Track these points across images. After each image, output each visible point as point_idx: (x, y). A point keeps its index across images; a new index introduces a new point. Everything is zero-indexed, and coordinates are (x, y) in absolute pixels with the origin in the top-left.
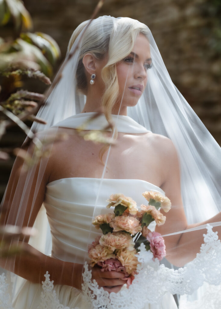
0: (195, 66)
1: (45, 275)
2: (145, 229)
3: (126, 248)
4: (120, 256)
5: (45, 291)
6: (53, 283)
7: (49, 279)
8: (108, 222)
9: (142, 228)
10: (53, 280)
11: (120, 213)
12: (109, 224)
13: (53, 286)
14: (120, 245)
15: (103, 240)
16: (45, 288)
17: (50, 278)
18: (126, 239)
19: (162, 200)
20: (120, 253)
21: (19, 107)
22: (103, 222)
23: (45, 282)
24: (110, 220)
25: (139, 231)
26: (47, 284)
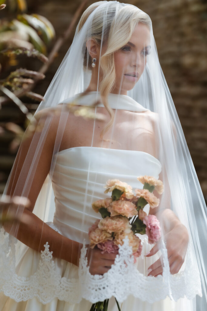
0: (195, 48)
1: (45, 246)
2: (141, 212)
3: (123, 231)
4: (118, 239)
5: (43, 259)
6: (52, 253)
7: (49, 250)
8: (106, 207)
9: (137, 212)
10: (53, 251)
11: (117, 198)
12: (107, 208)
13: (52, 256)
14: (117, 229)
15: (102, 224)
16: (44, 257)
17: (50, 248)
18: (122, 223)
19: (156, 184)
20: (118, 236)
21: (18, 84)
22: (102, 206)
23: (44, 251)
24: (108, 205)
25: (135, 214)
26: (46, 254)
